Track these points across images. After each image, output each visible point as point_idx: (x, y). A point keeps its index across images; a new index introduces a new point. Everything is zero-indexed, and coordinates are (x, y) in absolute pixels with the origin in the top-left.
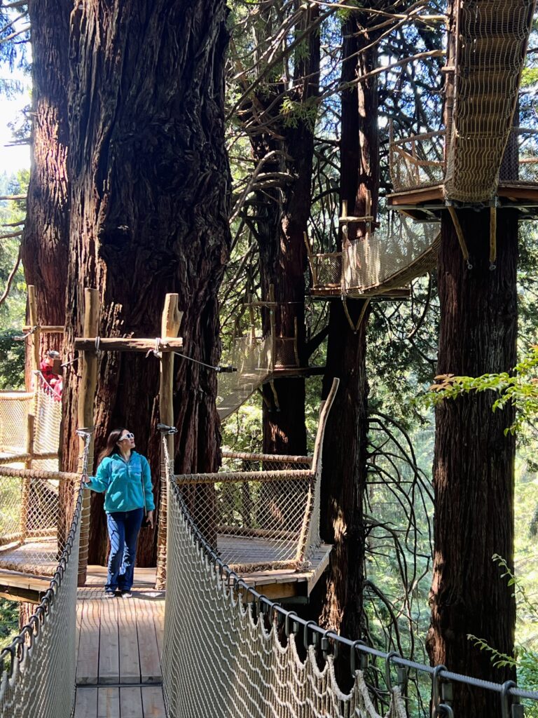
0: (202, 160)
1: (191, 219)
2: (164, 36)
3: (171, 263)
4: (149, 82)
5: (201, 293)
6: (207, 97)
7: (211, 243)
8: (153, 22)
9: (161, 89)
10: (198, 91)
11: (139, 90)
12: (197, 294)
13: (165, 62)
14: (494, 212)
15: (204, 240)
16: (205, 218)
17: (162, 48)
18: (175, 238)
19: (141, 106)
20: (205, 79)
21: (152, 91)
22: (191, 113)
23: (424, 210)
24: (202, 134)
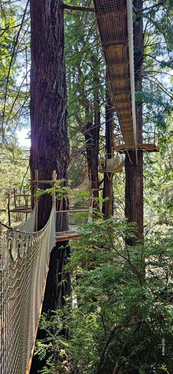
0: (62, 140)
1: (60, 154)
2: (52, 112)
3: (55, 163)
4: (49, 123)
5: (63, 170)
6: (63, 126)
7: (65, 159)
8: (50, 109)
9: (52, 125)
10: (61, 125)
11: (47, 125)
12: (62, 170)
13: (53, 118)
14: (136, 151)
15: (63, 159)
16: (63, 153)
17: (52, 115)
18: (56, 158)
19: (48, 129)
20: (62, 122)
21: (50, 125)
22: (59, 130)
23: (121, 151)
24: (62, 134)
